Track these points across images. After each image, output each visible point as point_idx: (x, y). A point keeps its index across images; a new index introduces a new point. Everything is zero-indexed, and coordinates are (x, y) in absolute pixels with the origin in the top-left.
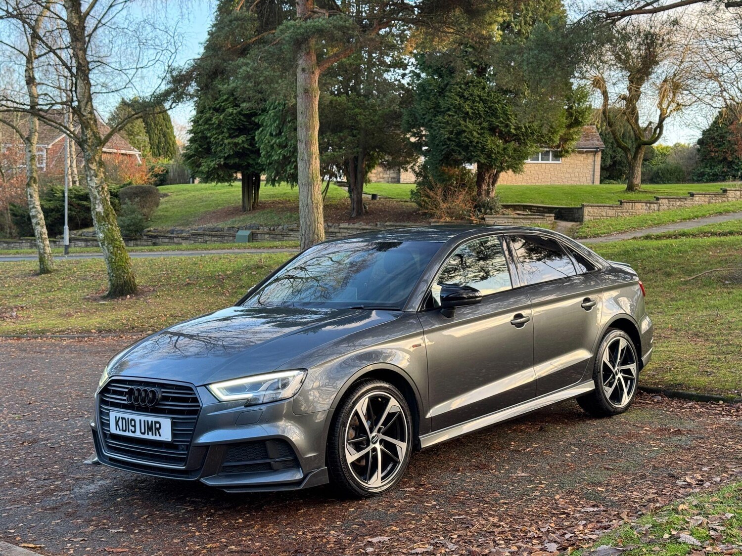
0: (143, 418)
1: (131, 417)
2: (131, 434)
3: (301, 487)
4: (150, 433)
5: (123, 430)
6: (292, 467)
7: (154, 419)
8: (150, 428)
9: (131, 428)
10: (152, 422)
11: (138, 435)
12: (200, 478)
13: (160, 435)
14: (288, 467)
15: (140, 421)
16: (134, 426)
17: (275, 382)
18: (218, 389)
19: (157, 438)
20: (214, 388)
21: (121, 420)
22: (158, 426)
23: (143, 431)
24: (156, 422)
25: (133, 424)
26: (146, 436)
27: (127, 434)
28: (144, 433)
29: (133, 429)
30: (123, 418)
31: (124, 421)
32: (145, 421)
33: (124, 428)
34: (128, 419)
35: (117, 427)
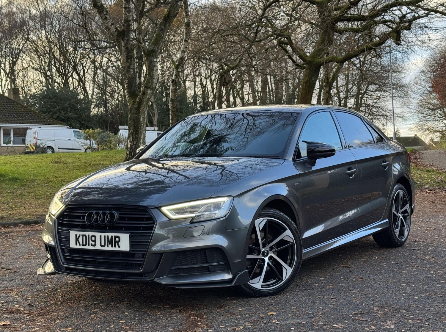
0: (103, 234)
1: (91, 234)
2: (91, 247)
3: (233, 284)
4: (110, 246)
5: (83, 245)
6: (224, 270)
7: (114, 235)
8: (110, 241)
9: (91, 242)
10: (112, 237)
11: (98, 247)
12: (155, 278)
13: (119, 247)
14: (221, 270)
15: (101, 236)
16: (95, 241)
17: (209, 206)
18: (168, 210)
19: (117, 249)
20: (164, 209)
21: (81, 237)
22: (117, 239)
23: (103, 244)
24: (115, 237)
25: (93, 238)
26: (106, 248)
27: (87, 247)
28: (104, 246)
29: (93, 243)
30: (83, 236)
31: (84, 237)
32: (105, 236)
33: (84, 243)
34: (89, 236)
35: (78, 242)
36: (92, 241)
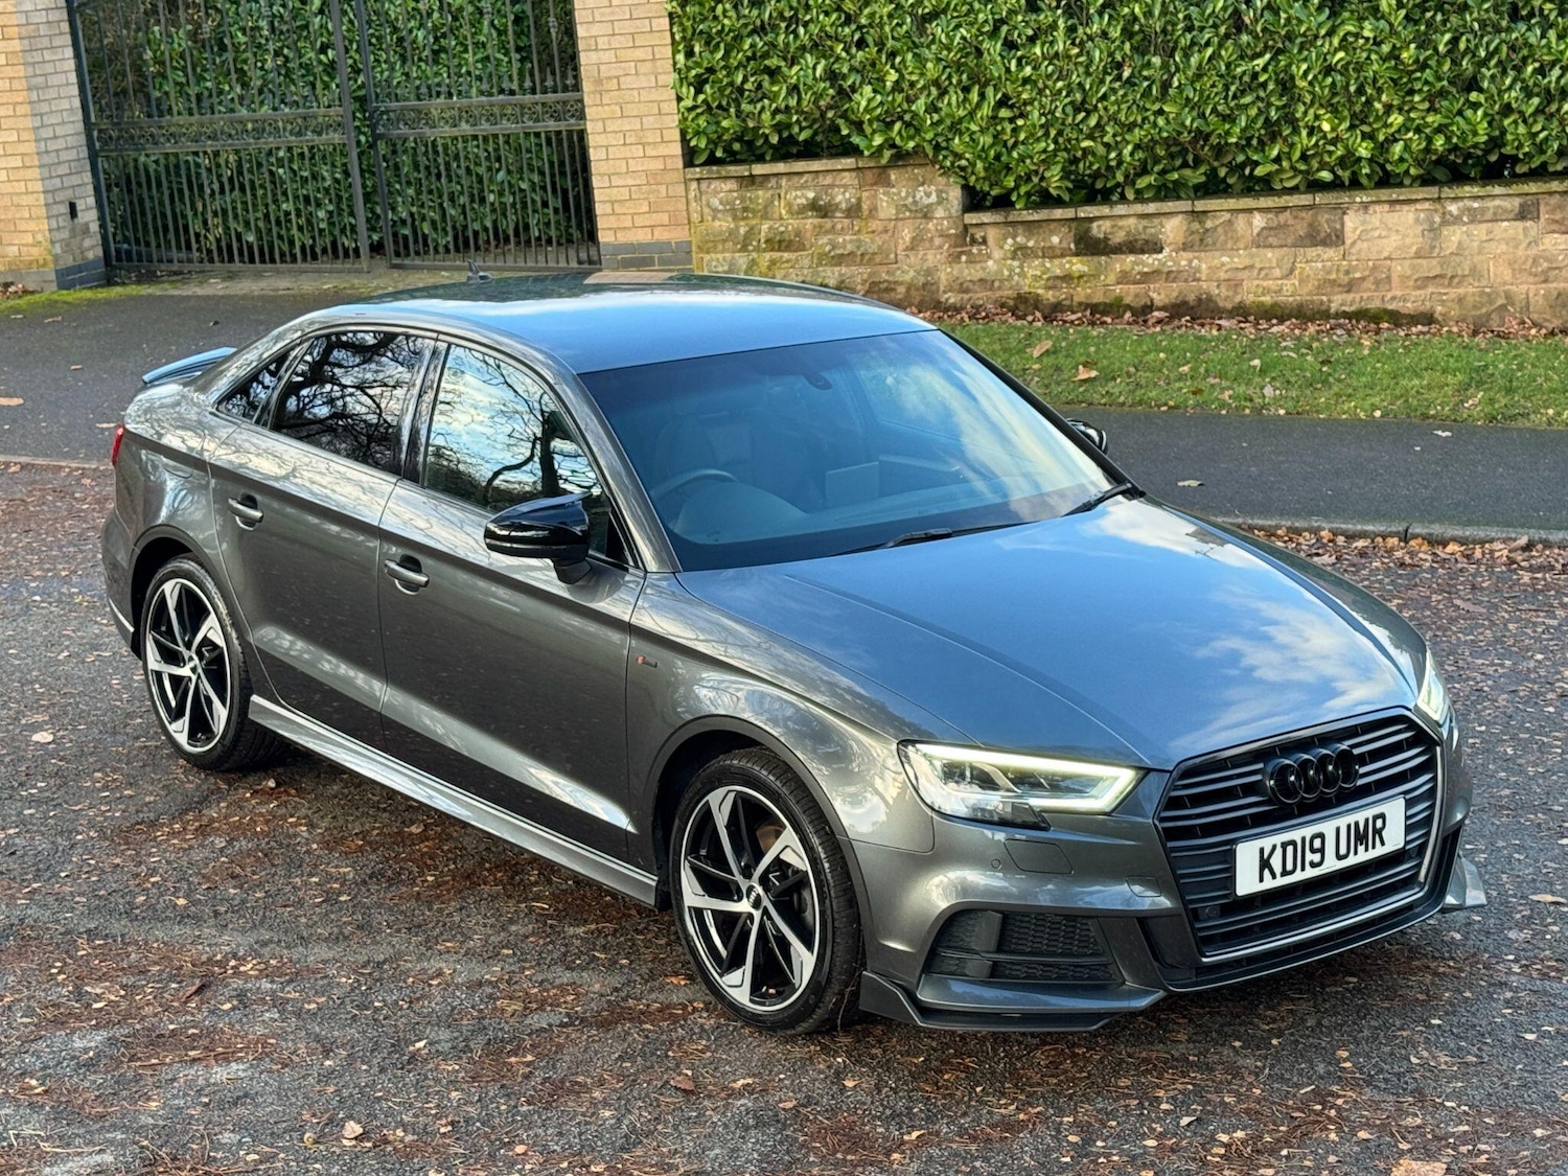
0: (1343, 822)
1: (1308, 832)
2: (1310, 873)
4: (1361, 849)
5: (1285, 873)
7: (1370, 813)
8: (1360, 837)
9: (1309, 857)
10: (1367, 820)
13: (1383, 843)
15: (1338, 830)
16: (1322, 851)
19: (1379, 851)
21: (1279, 851)
22: (1379, 823)
23: (1343, 851)
24: (1375, 818)
25: (1317, 843)
26: (1352, 860)
27: (1298, 876)
28: (1346, 856)
29: (1317, 858)
30: (1284, 845)
31: (1290, 849)
32: (1349, 826)
33: (1289, 867)
34: (1303, 839)
35: (1266, 872)
36: (1313, 851)
